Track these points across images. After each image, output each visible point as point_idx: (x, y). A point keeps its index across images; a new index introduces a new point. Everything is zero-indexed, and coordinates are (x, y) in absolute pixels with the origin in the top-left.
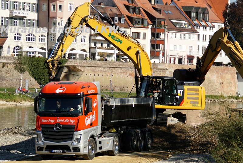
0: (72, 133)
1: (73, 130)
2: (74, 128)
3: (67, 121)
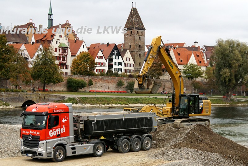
0: (38, 142)
1: (38, 140)
2: (39, 138)
3: (35, 133)
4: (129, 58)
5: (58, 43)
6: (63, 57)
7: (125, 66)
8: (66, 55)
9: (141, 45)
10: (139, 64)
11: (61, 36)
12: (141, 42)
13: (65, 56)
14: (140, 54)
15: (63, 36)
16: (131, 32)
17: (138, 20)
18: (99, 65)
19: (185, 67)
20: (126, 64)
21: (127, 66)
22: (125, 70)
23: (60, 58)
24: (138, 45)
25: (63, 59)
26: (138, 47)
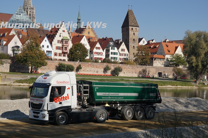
4: (124, 49)
5: (61, 36)
6: (65, 47)
7: (121, 56)
8: (68, 46)
9: (135, 39)
10: (133, 54)
11: (64, 31)
12: (135, 37)
13: (66, 47)
14: (134, 46)
15: (66, 31)
16: (127, 28)
17: (133, 19)
18: (97, 54)
19: (171, 56)
20: (121, 54)
21: (122, 56)
22: (121, 58)
23: (63, 48)
24: (133, 39)
25: (65, 49)
26: (132, 40)
